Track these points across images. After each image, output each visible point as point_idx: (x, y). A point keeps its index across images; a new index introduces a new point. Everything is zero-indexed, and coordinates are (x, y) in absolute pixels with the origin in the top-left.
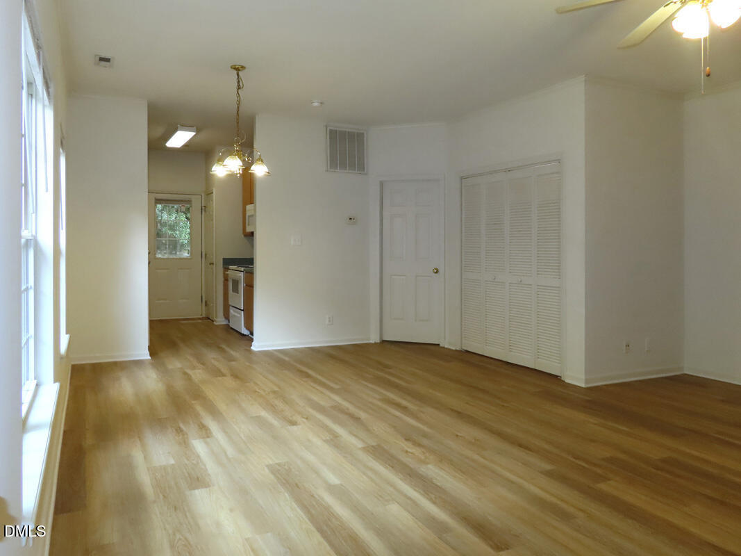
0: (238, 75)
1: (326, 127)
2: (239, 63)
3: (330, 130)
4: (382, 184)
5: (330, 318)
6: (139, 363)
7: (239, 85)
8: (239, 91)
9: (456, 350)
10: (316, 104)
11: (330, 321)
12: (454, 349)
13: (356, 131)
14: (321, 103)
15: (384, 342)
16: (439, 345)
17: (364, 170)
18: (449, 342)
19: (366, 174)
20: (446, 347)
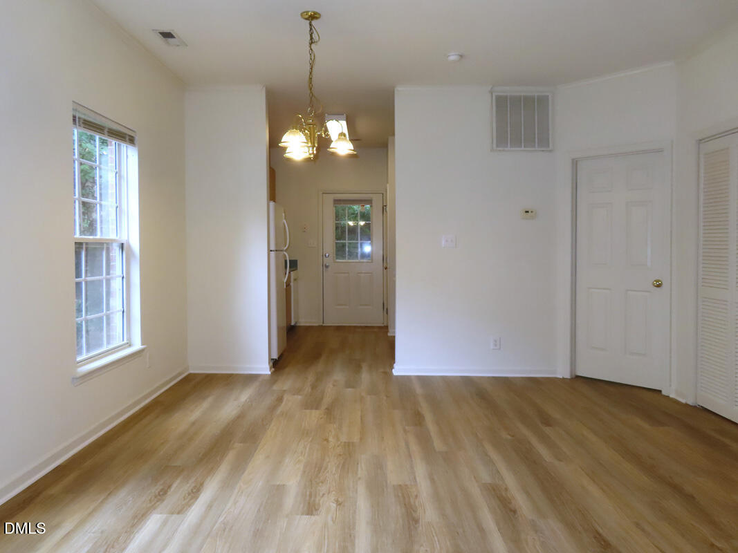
0: (311, 25)
1: (491, 92)
2: (311, 9)
3: (496, 96)
4: (575, 163)
5: (495, 341)
6: (251, 378)
7: (311, 38)
8: (313, 46)
9: (686, 405)
10: (453, 58)
11: (496, 345)
12: (683, 401)
13: (536, 94)
14: (461, 56)
15: (578, 377)
16: (660, 391)
17: (548, 146)
18: (677, 389)
19: (550, 151)
20: (671, 396)
